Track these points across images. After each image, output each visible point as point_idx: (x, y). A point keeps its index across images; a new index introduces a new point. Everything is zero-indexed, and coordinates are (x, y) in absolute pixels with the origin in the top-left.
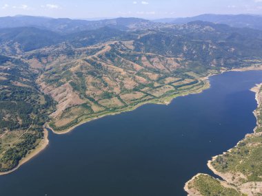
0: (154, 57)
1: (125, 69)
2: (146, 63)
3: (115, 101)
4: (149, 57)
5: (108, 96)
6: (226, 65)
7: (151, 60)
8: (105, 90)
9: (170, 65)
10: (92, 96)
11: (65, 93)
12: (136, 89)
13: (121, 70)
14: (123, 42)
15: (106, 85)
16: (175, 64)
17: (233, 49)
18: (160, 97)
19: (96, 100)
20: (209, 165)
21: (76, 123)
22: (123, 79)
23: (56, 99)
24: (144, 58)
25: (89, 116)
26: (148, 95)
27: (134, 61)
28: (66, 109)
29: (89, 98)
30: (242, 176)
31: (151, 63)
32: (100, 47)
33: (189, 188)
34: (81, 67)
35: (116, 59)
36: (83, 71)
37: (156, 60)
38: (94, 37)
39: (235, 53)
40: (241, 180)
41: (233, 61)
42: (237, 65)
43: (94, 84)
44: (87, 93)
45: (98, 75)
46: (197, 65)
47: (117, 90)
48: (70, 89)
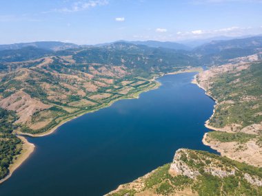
1: (79, 76)
2: (95, 72)
3: (85, 102)
4: (96, 67)
5: (77, 99)
6: (162, 71)
8: (69, 93)
10: (57, 101)
12: (101, 91)
13: (76, 77)
14: (61, 57)
15: (67, 90)
17: (161, 60)
18: (127, 95)
19: (64, 102)
20: (207, 126)
21: (56, 124)
22: (82, 84)
24: (91, 68)
25: (66, 117)
26: (114, 94)
27: (83, 71)
28: (34, 114)
29: (54, 103)
30: (237, 125)
33: (208, 142)
34: (31, 75)
35: (62, 70)
36: (35, 79)
37: (104, 69)
39: (163, 62)
41: (165, 68)
42: (170, 70)
43: (54, 90)
44: (50, 98)
45: (53, 82)
46: (140, 72)
47: (81, 93)
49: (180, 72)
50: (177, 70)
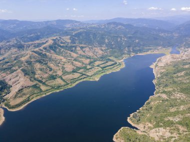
0: (85, 47)
1: (65, 57)
2: (80, 52)
3: (58, 81)
4: (82, 48)
5: (53, 78)
6: (134, 51)
7: (84, 49)
8: (51, 73)
9: (97, 52)
10: (40, 79)
11: (18, 78)
12: (74, 71)
13: (62, 58)
14: (63, 38)
15: (51, 70)
16: (101, 52)
17: (137, 41)
18: (92, 76)
19: (44, 81)
20: (129, 120)
21: (29, 101)
22: (64, 65)
23: (10, 83)
24: (78, 48)
25: (39, 94)
26: (83, 75)
27: (72, 51)
28: (19, 91)
29: (37, 81)
30: (150, 125)
31: (84, 52)
32: (44, 42)
33: (117, 139)
34: (30, 57)
35: (58, 50)
36: (32, 60)
38: (39, 34)
39: (138, 43)
40: (149, 127)
41: (138, 48)
42: (140, 51)
43: (41, 70)
44: (36, 76)
45: (44, 63)
46: (115, 52)
47: (60, 73)
48: (21, 74)
49: (149, 53)
50: (148, 50)
